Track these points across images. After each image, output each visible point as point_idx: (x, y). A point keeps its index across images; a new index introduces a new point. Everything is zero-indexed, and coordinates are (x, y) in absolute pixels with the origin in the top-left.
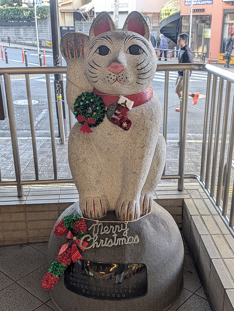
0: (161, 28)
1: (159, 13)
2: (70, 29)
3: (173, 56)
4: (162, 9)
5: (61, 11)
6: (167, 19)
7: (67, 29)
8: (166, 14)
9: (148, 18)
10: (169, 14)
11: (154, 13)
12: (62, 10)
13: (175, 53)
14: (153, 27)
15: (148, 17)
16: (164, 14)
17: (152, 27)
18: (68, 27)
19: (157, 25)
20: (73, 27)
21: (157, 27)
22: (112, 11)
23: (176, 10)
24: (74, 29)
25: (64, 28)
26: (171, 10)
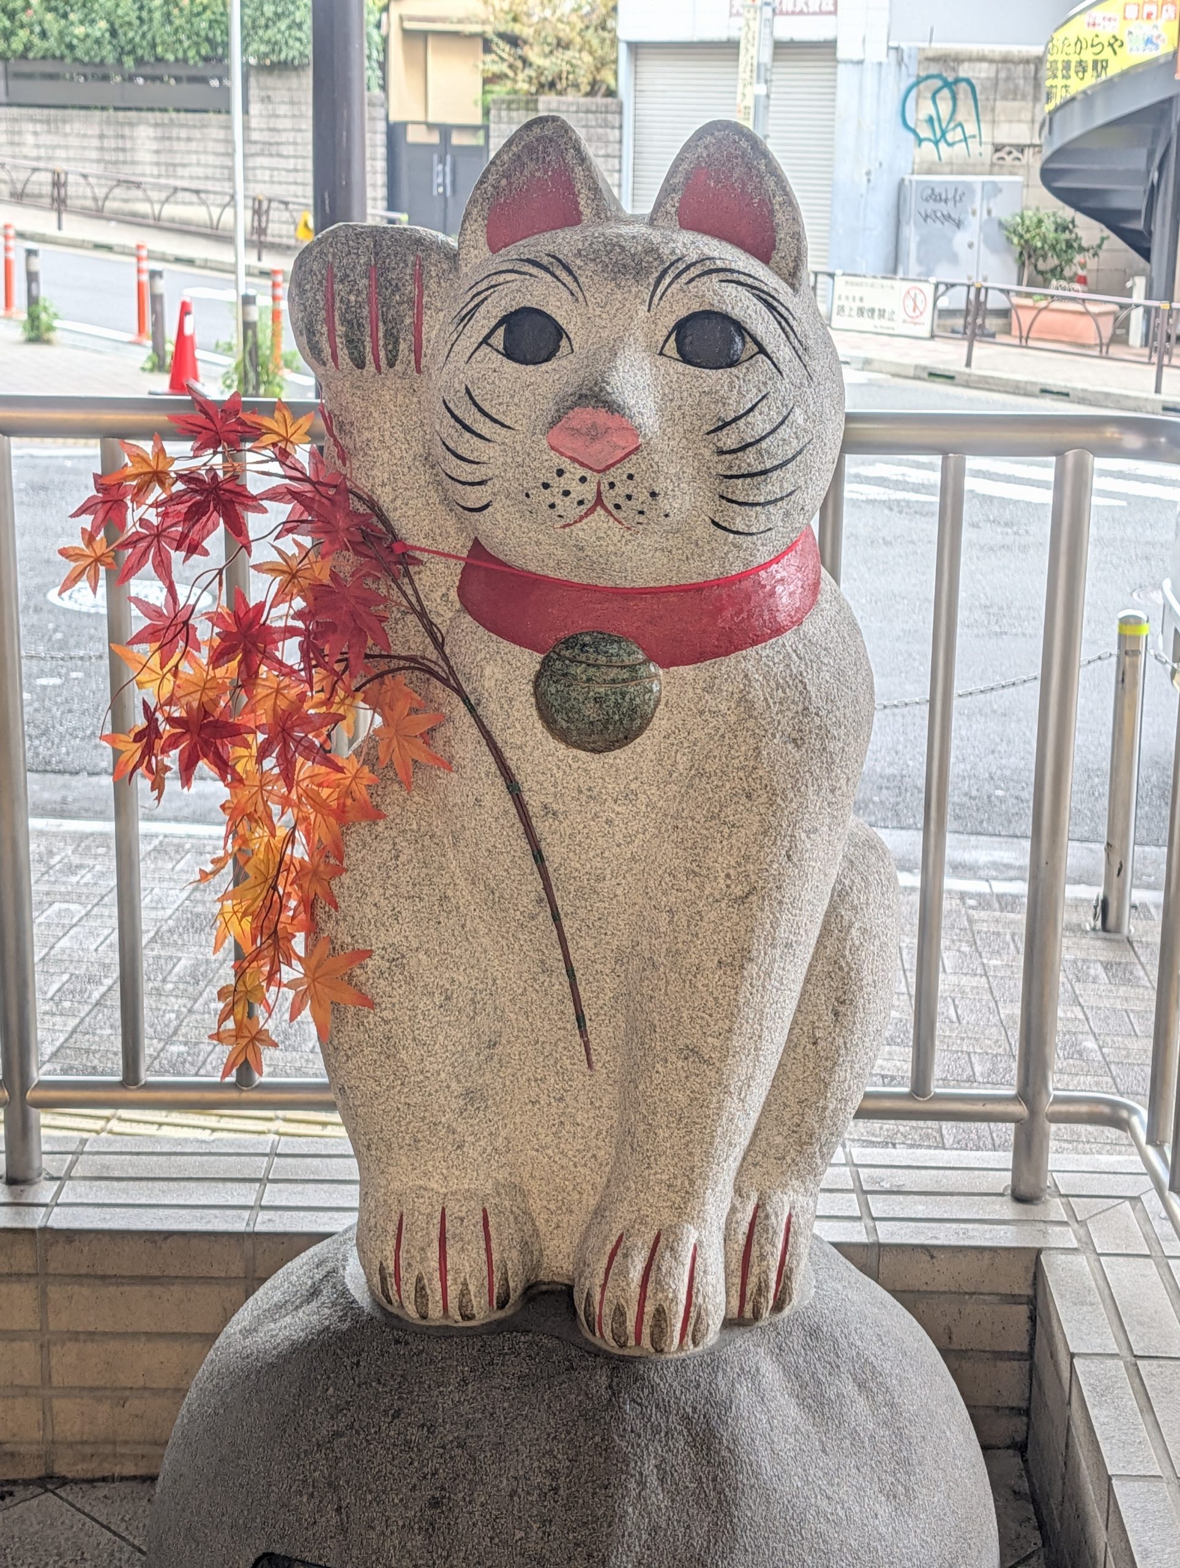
0: (1047, 152)
1: (1039, 61)
2: (457, 139)
3: (1120, 338)
4: (1059, 36)
5: (409, 25)
6: (1088, 97)
7: (435, 138)
8: (1082, 66)
9: (963, 86)
10: (1099, 65)
11: (1006, 60)
12: (412, 19)
13: (1137, 319)
14: (998, 148)
15: (968, 81)
16: (1067, 65)
17: (989, 149)
18: (445, 131)
19: (1020, 132)
20: (474, 129)
21: (1021, 148)
22: (734, 34)
23: (1149, 41)
24: (481, 142)
25: (416, 135)
26: (1115, 43)
